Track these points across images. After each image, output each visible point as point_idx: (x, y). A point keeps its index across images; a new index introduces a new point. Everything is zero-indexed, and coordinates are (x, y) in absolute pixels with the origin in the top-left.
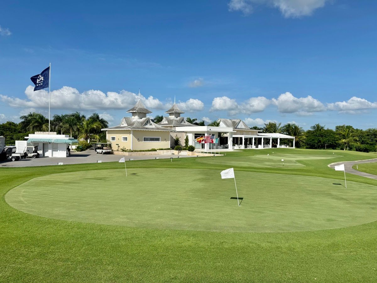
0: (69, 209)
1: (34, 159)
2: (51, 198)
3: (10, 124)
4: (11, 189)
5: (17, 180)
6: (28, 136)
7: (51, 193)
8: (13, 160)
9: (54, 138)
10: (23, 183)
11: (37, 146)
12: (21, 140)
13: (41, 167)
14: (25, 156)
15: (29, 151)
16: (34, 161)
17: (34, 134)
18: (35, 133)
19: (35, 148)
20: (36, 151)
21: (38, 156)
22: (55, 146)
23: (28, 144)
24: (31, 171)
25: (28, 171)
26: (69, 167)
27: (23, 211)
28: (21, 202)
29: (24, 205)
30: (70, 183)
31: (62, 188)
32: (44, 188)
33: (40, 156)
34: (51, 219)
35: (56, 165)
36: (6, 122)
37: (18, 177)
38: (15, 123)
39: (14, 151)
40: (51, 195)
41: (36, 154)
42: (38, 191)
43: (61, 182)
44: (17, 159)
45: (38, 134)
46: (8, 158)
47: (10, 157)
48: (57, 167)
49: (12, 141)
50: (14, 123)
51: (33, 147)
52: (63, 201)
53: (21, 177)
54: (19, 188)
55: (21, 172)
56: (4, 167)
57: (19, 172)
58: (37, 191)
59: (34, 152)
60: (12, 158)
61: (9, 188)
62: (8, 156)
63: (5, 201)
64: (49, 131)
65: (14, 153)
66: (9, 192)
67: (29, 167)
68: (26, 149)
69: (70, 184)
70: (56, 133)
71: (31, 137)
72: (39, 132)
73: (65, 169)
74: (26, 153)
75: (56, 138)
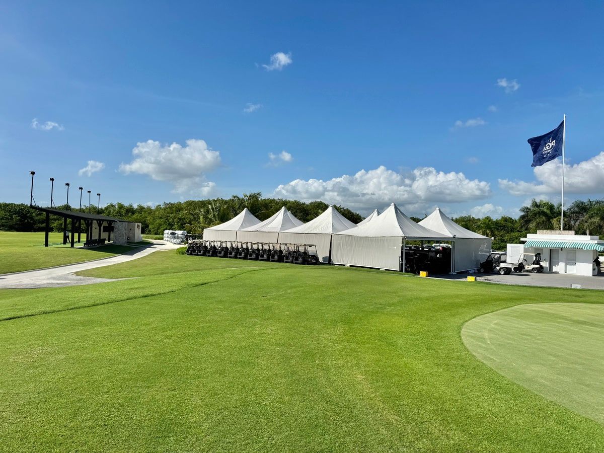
0: (559, 374)
1: (534, 275)
2: (535, 343)
3: (506, 220)
4: (478, 316)
5: (494, 303)
6: (526, 237)
7: (540, 335)
8: (502, 272)
9: (570, 240)
10: (502, 309)
11: (539, 254)
12: (516, 243)
13: (541, 287)
14: (520, 268)
15: (526, 261)
16: (532, 278)
17: (536, 233)
18: (538, 231)
19: (536, 256)
20: (537, 262)
21: (540, 270)
22: (572, 255)
23: (526, 250)
24: (521, 292)
25: (517, 292)
26: (593, 294)
27: (476, 354)
28: (482, 339)
29: (484, 345)
30: (584, 323)
31: (563, 331)
32: (532, 324)
33: (544, 270)
34: (513, 384)
35: (568, 287)
36: (500, 218)
37: (498, 299)
38: (513, 218)
39: (504, 260)
40: (538, 339)
41: (538, 266)
42: (519, 326)
43: (566, 319)
44: (508, 272)
45: (542, 234)
46: (494, 269)
47: (498, 268)
48: (569, 292)
49: (502, 245)
50: (511, 219)
51: (534, 255)
52: (554, 356)
53: (502, 300)
54: (491, 317)
55: (506, 292)
56: (486, 281)
57: (503, 291)
58: (517, 326)
59: (534, 263)
60: (500, 269)
61: (477, 313)
62: (495, 267)
63: (459, 333)
64: (562, 229)
65: (505, 262)
66: (474, 319)
67: (521, 286)
68: (522, 257)
69: (584, 326)
70: (573, 232)
71: (530, 237)
72: (544, 231)
73: (584, 296)
74: (521, 263)
75: (572, 240)
